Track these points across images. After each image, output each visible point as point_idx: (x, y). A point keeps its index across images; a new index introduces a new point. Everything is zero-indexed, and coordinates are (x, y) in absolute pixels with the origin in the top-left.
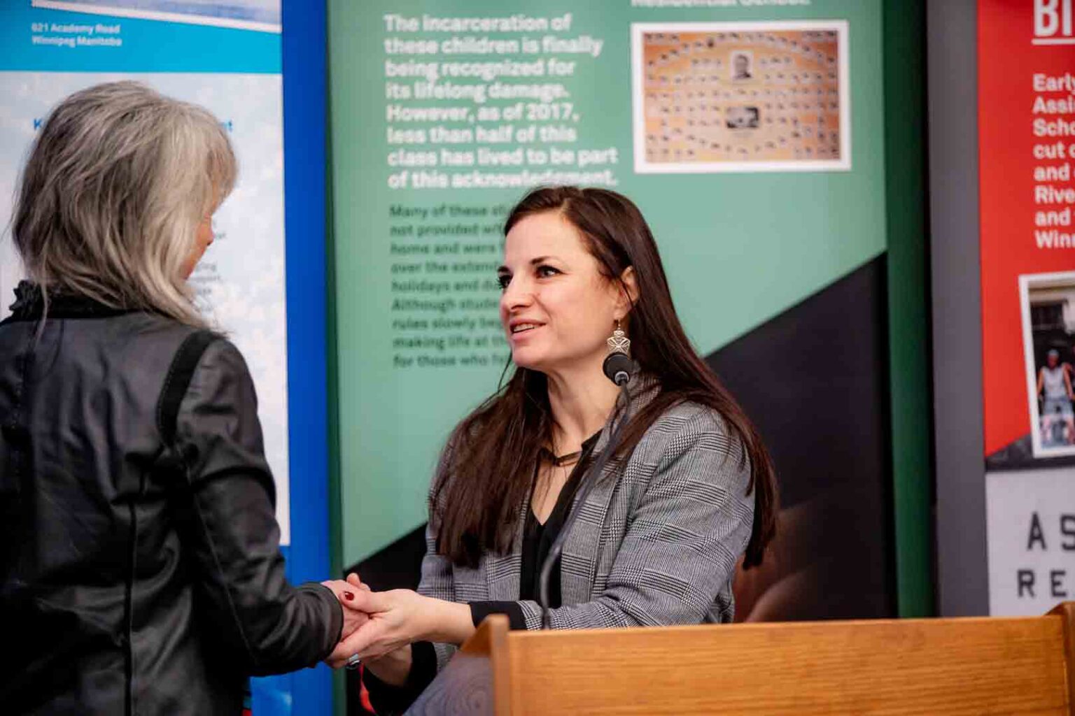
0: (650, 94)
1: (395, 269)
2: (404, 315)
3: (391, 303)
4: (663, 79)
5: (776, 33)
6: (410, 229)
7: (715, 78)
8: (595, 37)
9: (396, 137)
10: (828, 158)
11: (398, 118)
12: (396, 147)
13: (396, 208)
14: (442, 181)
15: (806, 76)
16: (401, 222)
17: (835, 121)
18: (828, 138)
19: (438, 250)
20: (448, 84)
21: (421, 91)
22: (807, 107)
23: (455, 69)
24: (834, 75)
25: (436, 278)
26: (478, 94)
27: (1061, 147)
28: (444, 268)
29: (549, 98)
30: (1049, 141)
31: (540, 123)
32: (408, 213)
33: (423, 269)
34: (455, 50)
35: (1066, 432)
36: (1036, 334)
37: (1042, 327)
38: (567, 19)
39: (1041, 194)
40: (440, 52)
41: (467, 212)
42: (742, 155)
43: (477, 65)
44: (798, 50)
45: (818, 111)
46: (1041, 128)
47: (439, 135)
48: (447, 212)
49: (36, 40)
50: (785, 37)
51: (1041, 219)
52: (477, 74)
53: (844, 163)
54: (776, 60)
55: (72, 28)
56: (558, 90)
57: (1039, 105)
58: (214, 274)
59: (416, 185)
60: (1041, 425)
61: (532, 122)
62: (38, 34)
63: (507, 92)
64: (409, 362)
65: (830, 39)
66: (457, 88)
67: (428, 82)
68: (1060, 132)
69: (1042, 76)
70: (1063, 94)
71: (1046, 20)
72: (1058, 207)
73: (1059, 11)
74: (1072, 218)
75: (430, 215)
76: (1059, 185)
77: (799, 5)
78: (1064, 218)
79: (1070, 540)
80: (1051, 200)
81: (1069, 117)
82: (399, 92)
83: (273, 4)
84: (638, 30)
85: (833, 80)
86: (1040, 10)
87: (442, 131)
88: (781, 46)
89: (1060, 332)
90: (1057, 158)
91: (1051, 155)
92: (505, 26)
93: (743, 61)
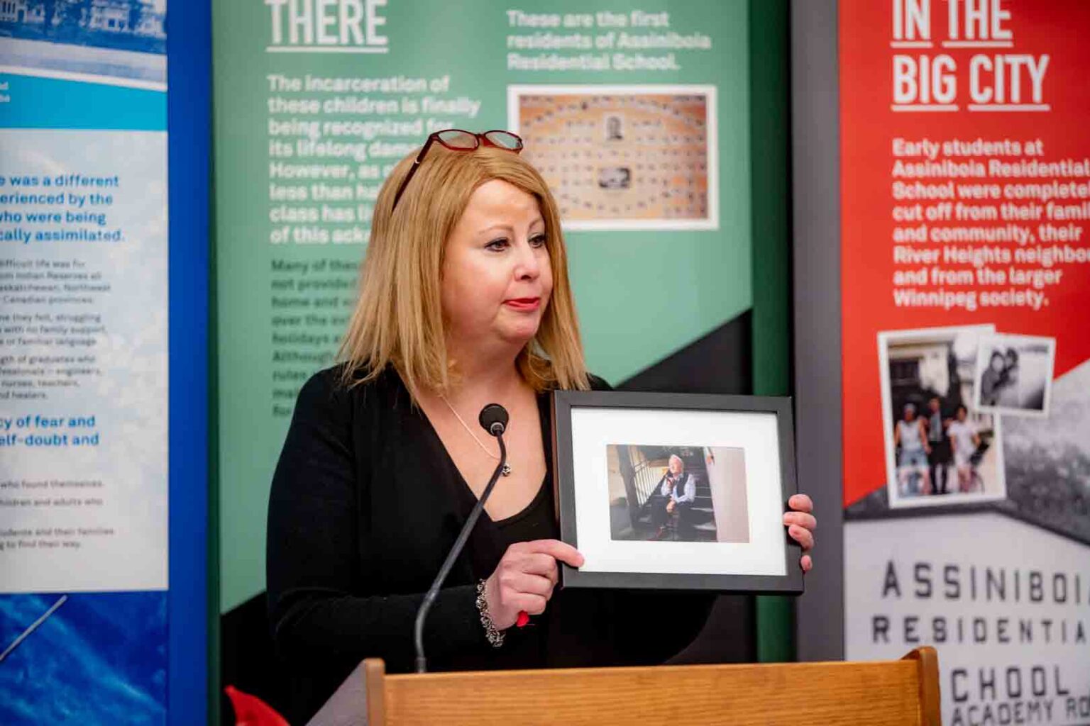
1: (277, 321)
2: (284, 367)
3: (271, 356)
4: (538, 139)
5: (646, 96)
6: (290, 283)
7: (588, 140)
8: (473, 99)
9: (277, 193)
10: (696, 218)
11: (281, 174)
12: (278, 204)
13: (277, 263)
14: (323, 237)
15: (676, 139)
16: (283, 276)
17: (703, 182)
18: (697, 196)
19: (318, 303)
20: (329, 143)
21: (305, 149)
22: (677, 168)
23: (337, 128)
24: (703, 137)
25: (315, 330)
26: (359, 152)
28: (324, 321)
30: (907, 203)
32: (289, 267)
33: (303, 322)
34: (336, 110)
35: (921, 484)
36: (895, 390)
37: (901, 382)
38: (446, 80)
39: (901, 255)
40: (322, 111)
41: (347, 266)
42: (614, 214)
43: (357, 124)
44: (668, 112)
45: (687, 172)
46: (900, 191)
47: (321, 191)
48: (328, 267)
50: (655, 100)
51: (899, 278)
52: (356, 133)
53: (712, 222)
54: (647, 123)
57: (898, 169)
58: (99, 325)
59: (297, 239)
60: (898, 476)
63: (388, 150)
64: (288, 411)
65: (699, 102)
66: (337, 146)
67: (309, 140)
68: (918, 196)
69: (901, 141)
70: (920, 159)
71: (905, 88)
72: (916, 267)
73: (917, 79)
74: (930, 278)
75: (310, 270)
76: (917, 246)
77: (669, 70)
78: (921, 277)
79: (923, 588)
80: (909, 260)
81: (926, 181)
82: (282, 149)
83: (158, 63)
84: (515, 92)
85: (700, 144)
86: (899, 78)
87: (323, 188)
88: (652, 109)
89: (916, 387)
90: (916, 221)
91: (909, 217)
92: (386, 86)
93: (615, 123)
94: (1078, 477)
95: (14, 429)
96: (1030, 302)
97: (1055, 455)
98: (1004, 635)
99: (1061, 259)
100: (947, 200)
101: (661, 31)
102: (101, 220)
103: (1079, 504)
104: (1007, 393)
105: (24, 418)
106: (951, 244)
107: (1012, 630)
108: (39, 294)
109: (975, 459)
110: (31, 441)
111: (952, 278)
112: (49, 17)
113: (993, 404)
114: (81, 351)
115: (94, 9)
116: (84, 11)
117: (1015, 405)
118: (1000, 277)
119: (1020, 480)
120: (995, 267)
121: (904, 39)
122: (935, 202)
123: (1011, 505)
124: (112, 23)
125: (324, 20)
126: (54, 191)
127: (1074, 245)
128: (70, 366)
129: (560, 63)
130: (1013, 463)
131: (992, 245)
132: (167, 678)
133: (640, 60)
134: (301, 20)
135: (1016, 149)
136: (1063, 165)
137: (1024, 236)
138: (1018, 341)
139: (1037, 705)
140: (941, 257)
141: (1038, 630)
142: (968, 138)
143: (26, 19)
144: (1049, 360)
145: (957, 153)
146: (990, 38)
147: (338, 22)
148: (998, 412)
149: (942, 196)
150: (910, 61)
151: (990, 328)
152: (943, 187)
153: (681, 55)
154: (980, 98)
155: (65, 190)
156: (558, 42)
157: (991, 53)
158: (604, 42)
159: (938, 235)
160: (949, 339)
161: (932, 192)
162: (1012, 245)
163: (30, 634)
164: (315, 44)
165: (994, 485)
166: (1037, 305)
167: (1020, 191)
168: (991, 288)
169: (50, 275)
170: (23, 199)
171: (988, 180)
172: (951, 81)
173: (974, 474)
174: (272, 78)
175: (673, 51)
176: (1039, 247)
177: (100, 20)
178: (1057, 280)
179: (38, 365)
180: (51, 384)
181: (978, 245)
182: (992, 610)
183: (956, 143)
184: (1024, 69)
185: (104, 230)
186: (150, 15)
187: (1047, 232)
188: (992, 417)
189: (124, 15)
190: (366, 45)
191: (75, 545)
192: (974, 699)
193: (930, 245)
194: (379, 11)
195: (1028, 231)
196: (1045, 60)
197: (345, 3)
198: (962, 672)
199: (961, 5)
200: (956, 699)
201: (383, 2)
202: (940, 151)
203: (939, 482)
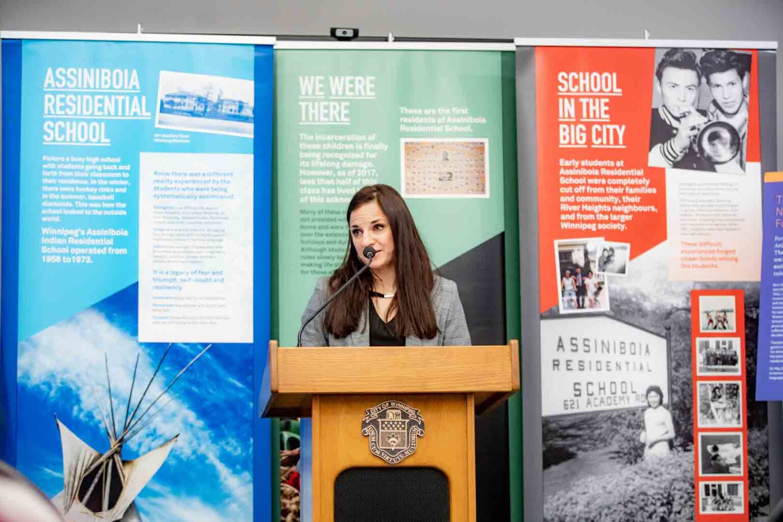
0: (407, 167)
1: (303, 235)
2: (305, 254)
3: (300, 249)
4: (413, 160)
5: (461, 143)
6: (308, 219)
7: (434, 161)
8: (385, 143)
10: (480, 193)
11: (304, 175)
12: (303, 186)
13: (303, 211)
14: (322, 200)
15: (471, 160)
16: (305, 216)
17: (483, 178)
18: (481, 186)
19: (320, 228)
20: (325, 161)
21: (314, 164)
22: (472, 173)
23: (329, 155)
24: (483, 160)
25: (319, 239)
26: (338, 167)
28: (322, 235)
29: (366, 167)
30: (566, 186)
31: (362, 178)
32: (307, 213)
33: (313, 235)
34: (328, 148)
35: (573, 304)
36: (561, 264)
37: (564, 261)
38: (374, 136)
39: (563, 207)
40: (322, 148)
41: (332, 213)
42: (445, 191)
43: (337, 154)
44: (468, 149)
45: (476, 174)
46: (563, 181)
48: (324, 212)
49: (156, 140)
50: (463, 144)
51: (563, 217)
52: (336, 157)
53: (487, 195)
54: (459, 154)
55: (171, 136)
56: (370, 164)
57: (562, 172)
58: (223, 233)
59: (311, 201)
60: (563, 301)
61: (359, 177)
62: (157, 138)
63: (349, 165)
64: (307, 273)
65: (481, 146)
66: (328, 162)
67: (316, 160)
68: (571, 182)
69: (563, 160)
70: (571, 167)
71: (565, 138)
72: (570, 213)
73: (570, 134)
74: (576, 217)
75: (317, 214)
76: (570, 204)
77: (468, 132)
78: (572, 217)
79: (574, 348)
80: (567, 210)
81: (574, 177)
82: (305, 164)
83: (250, 127)
84: (403, 141)
85: (482, 162)
86: (562, 134)
87: (322, 180)
88: (461, 148)
89: (571, 263)
90: (570, 193)
91: (567, 192)
92: (349, 138)
93: (446, 154)
94: (641, 302)
95: (190, 276)
96: (619, 228)
97: (630, 293)
98: (609, 368)
99: (632, 210)
100: (583, 185)
101: (465, 116)
102: (225, 190)
103: (641, 313)
104: (610, 266)
105: (194, 271)
106: (585, 203)
107: (613, 366)
108: (200, 220)
109: (596, 294)
110: (197, 280)
111: (585, 217)
112: (206, 107)
113: (604, 271)
114: (217, 244)
115: (224, 105)
116: (220, 106)
117: (613, 271)
118: (606, 217)
119: (617, 303)
120: (604, 213)
121: (564, 118)
122: (578, 185)
123: (612, 314)
124: (231, 110)
125: (323, 111)
126: (207, 178)
127: (638, 204)
128: (212, 250)
129: (423, 129)
130: (613, 296)
131: (602, 204)
132: (253, 379)
133: (456, 128)
134: (314, 111)
135: (612, 164)
136: (632, 171)
137: (616, 200)
138: (614, 245)
139: (623, 397)
140: (581, 208)
141: (624, 366)
142: (591, 159)
143: (196, 109)
144: (627, 252)
145: (587, 165)
146: (600, 118)
147: (329, 111)
148: (606, 274)
149: (581, 183)
150: (566, 127)
151: (602, 239)
152: (581, 179)
153: (473, 126)
154: (596, 143)
155: (212, 178)
156: (421, 120)
157: (601, 124)
158: (440, 121)
159: (579, 199)
160: (585, 243)
161: (576, 181)
162: (611, 204)
163: (197, 359)
164: (319, 121)
165: (604, 305)
166: (622, 230)
167: (614, 181)
168: (603, 222)
169: (205, 213)
170: (194, 182)
171: (600, 177)
172: (584, 135)
173: (596, 300)
174: (301, 135)
175: (470, 123)
176: (623, 205)
177: (226, 109)
178: (631, 219)
179: (199, 250)
180: (204, 257)
181: (596, 204)
182: (604, 357)
183: (586, 161)
184: (615, 130)
185: (227, 195)
186: (247, 108)
187: (626, 199)
188: (603, 276)
189: (237, 107)
190: (341, 122)
191: (215, 323)
192: (596, 394)
193: (575, 203)
194: (346, 108)
195: (618, 198)
196: (624, 127)
197: (332, 104)
198: (591, 383)
199: (588, 104)
200: (588, 395)
201: (348, 104)
202: (580, 164)
203: (581, 303)
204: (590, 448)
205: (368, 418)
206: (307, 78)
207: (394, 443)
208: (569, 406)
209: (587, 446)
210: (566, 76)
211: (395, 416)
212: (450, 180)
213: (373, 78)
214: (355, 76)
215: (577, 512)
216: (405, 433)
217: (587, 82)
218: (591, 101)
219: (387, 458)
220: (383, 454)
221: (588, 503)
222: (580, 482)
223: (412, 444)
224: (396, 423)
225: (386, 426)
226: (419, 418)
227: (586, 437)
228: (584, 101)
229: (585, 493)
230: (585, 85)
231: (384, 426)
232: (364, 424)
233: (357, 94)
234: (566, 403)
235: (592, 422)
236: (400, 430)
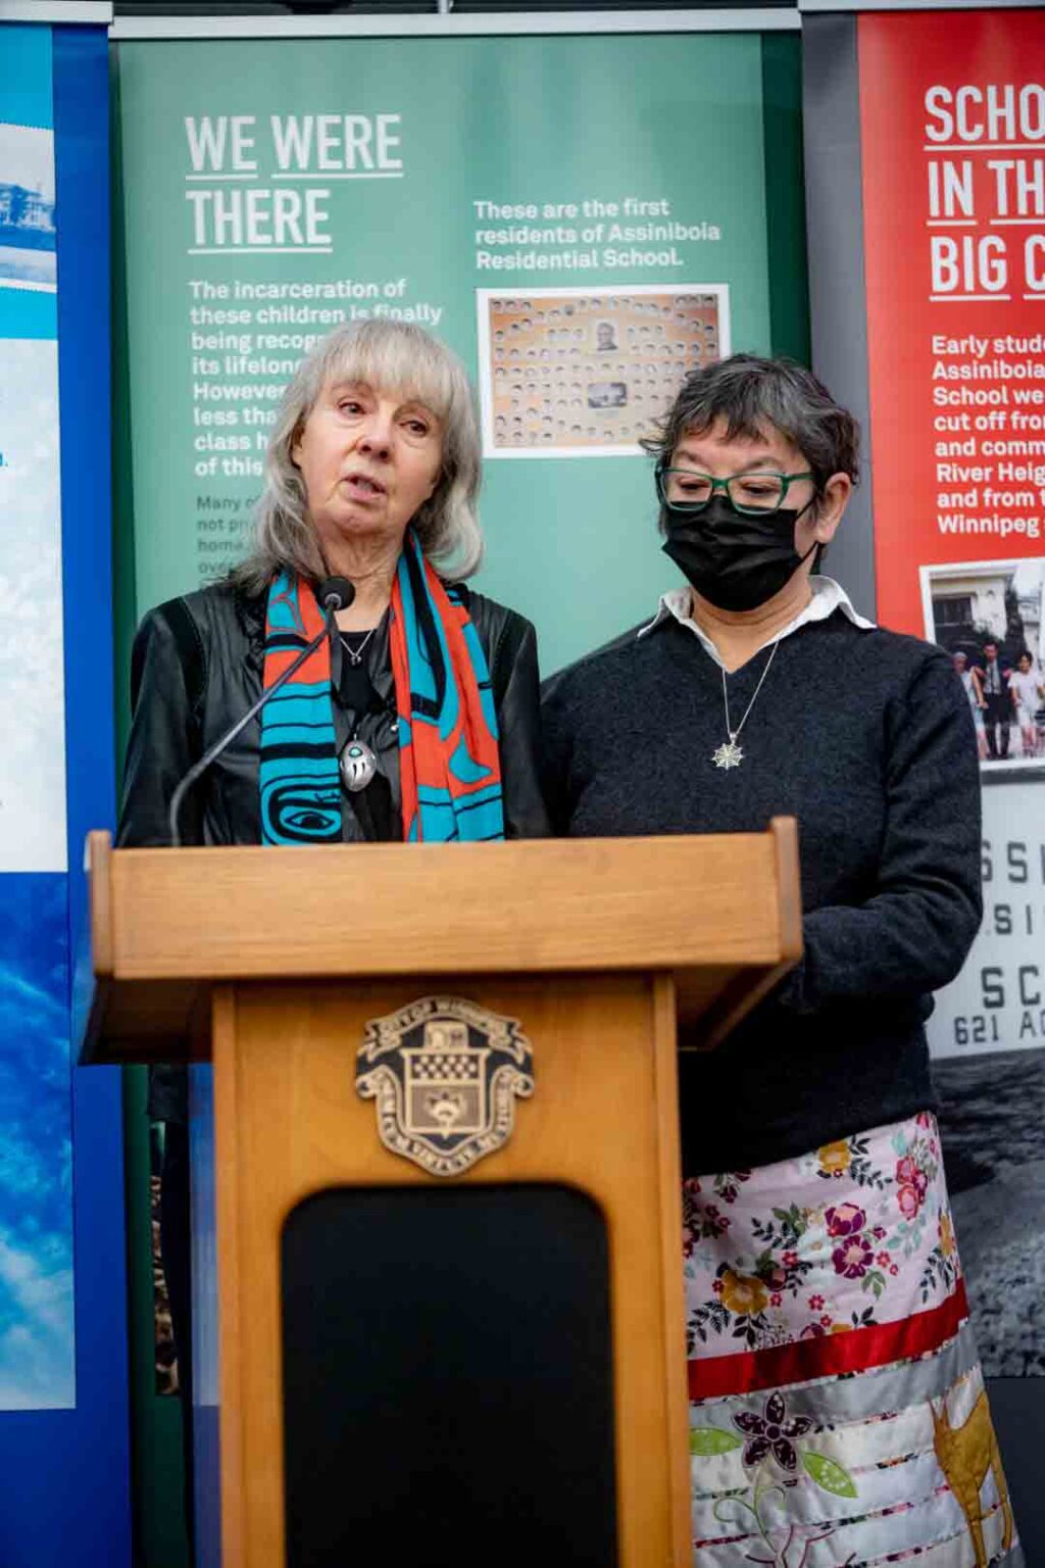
0: (498, 369)
1: (206, 568)
5: (645, 297)
6: (220, 522)
7: (576, 350)
8: (434, 305)
9: (206, 418)
11: (206, 397)
12: (203, 430)
13: (204, 499)
15: (681, 346)
16: (210, 514)
20: (263, 360)
21: (233, 368)
23: (272, 341)
24: (713, 346)
27: (965, 418)
30: (951, 411)
32: (217, 505)
34: (272, 320)
36: (940, 632)
37: (947, 623)
38: (401, 284)
39: (944, 472)
40: (254, 321)
42: (608, 436)
43: (296, 337)
44: (671, 317)
46: (942, 397)
47: (250, 415)
50: (654, 303)
51: (943, 501)
52: (296, 346)
54: (646, 329)
57: (939, 371)
59: (227, 472)
65: (707, 304)
66: (273, 363)
67: (240, 355)
68: (964, 401)
69: (943, 338)
70: (966, 358)
71: (946, 274)
72: (963, 487)
73: (960, 263)
74: (981, 499)
75: (243, 505)
76: (964, 462)
77: (670, 266)
78: (971, 499)
80: (956, 479)
81: (975, 385)
82: (207, 368)
83: (47, 260)
84: (484, 296)
85: (712, 352)
86: (937, 263)
87: (257, 412)
88: (651, 312)
89: (968, 630)
90: (962, 431)
91: (957, 428)
92: (330, 293)
93: (608, 330)
100: (1000, 408)
101: (660, 221)
106: (1006, 459)
109: (1043, 716)
111: (1008, 500)
121: (942, 216)
122: (986, 409)
125: (254, 216)
129: (542, 262)
132: (70, 974)
133: (634, 254)
134: (228, 217)
140: (994, 475)
142: (1024, 334)
145: (1012, 350)
147: (272, 218)
149: (994, 402)
150: (950, 243)
152: (995, 392)
153: (683, 247)
154: (1038, 286)
156: (535, 237)
158: (591, 235)
159: (990, 449)
160: (1008, 571)
161: (981, 398)
164: (245, 243)
172: (1001, 265)
173: (1041, 735)
174: (195, 285)
175: (678, 244)
181: (1040, 460)
183: (1009, 340)
186: (35, 205)
189: (6, 205)
190: (306, 244)
193: (980, 460)
194: (320, 205)
197: (280, 195)
198: (1033, 970)
199: (1012, 175)
200: (1026, 1002)
201: (324, 194)
202: (991, 347)
203: (999, 744)
204: (1030, 1153)
205: (372, 1045)
206: (206, 123)
207: (447, 1116)
208: (971, 1038)
209: (1025, 1147)
210: (947, 98)
211: (449, 1041)
212: (623, 405)
213: (395, 119)
214: (343, 114)
215: (1001, 1337)
216: (475, 1088)
217: (1008, 112)
218: (1021, 165)
219: (430, 1159)
220: (416, 1148)
221: (1032, 1309)
222: (1006, 1251)
223: (501, 1119)
224: (452, 1060)
225: (426, 1068)
226: (519, 1045)
227: (1021, 1123)
228: (1000, 167)
229: (1020, 1281)
230: (1002, 121)
231: (418, 1068)
232: (363, 1066)
233: (351, 163)
234: (961, 1025)
235: (1034, 1078)
236: (465, 1080)
